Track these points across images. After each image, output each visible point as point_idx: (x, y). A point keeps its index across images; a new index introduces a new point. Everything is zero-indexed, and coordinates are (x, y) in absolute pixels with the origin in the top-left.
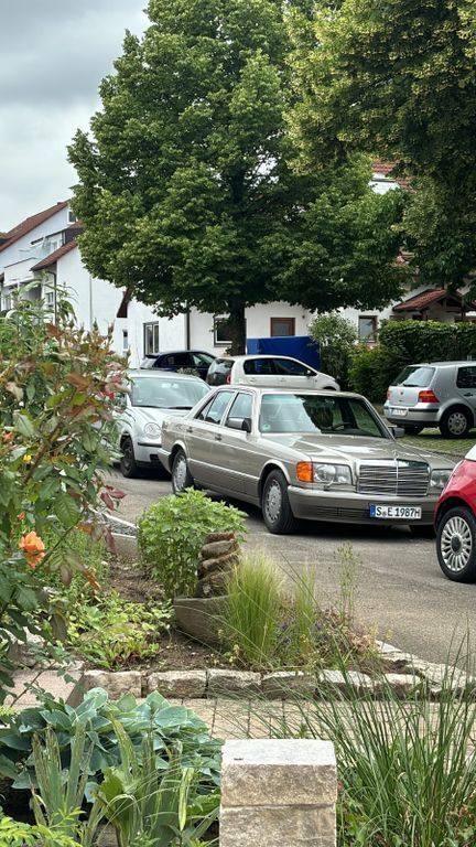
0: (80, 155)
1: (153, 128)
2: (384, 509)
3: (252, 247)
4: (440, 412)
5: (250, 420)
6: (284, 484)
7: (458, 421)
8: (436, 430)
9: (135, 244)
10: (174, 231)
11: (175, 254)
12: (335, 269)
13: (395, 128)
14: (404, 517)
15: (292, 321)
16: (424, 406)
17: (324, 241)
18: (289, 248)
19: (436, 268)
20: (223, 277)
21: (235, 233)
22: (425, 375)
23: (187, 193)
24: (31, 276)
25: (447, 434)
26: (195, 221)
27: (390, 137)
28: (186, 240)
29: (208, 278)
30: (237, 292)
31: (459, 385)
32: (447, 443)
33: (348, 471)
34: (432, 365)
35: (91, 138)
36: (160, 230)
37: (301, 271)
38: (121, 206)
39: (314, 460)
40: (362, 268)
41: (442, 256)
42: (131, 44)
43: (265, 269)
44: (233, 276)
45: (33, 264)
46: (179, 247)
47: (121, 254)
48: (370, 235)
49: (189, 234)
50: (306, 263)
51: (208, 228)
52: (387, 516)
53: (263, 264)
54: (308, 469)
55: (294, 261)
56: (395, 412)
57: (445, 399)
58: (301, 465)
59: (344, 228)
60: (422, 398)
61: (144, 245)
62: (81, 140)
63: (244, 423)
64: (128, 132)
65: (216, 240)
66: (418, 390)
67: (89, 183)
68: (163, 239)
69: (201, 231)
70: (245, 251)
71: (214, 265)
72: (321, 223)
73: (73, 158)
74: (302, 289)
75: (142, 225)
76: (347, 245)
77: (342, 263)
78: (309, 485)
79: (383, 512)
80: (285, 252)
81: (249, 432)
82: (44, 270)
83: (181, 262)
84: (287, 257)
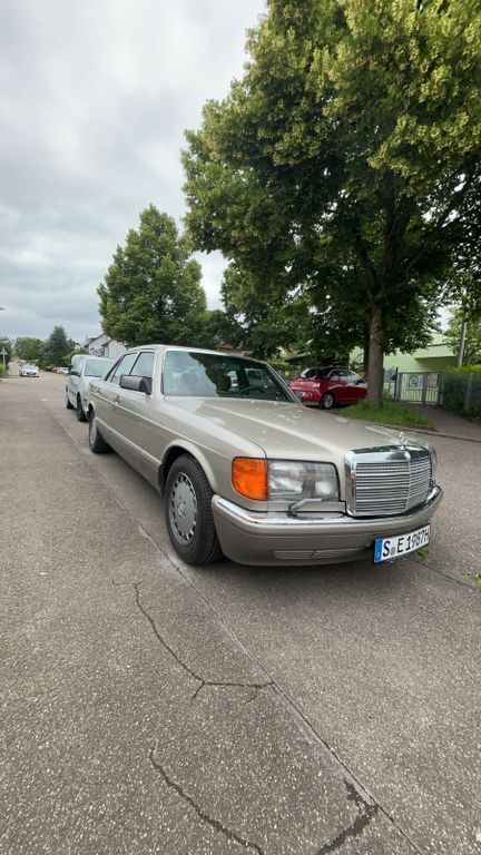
0: (101, 292)
1: (127, 280)
2: (394, 542)
3: (166, 328)
5: (150, 379)
6: (204, 492)
9: (120, 323)
10: (136, 319)
11: (136, 328)
17: (192, 328)
21: (158, 322)
23: (140, 306)
24: (101, 348)
26: (144, 317)
28: (140, 323)
33: (333, 471)
35: (106, 286)
36: (130, 318)
39: (270, 455)
42: (119, 250)
46: (138, 325)
47: (115, 327)
48: (208, 325)
49: (142, 321)
51: (149, 319)
52: (396, 554)
58: (241, 464)
59: (198, 323)
61: (124, 324)
62: (102, 287)
63: (142, 383)
64: (118, 281)
65: (151, 324)
67: (105, 302)
68: (131, 322)
69: (146, 320)
70: (162, 330)
73: (99, 293)
75: (123, 316)
78: (261, 506)
79: (392, 549)
81: (149, 394)
82: (106, 345)
83: (138, 331)
84: (178, 332)
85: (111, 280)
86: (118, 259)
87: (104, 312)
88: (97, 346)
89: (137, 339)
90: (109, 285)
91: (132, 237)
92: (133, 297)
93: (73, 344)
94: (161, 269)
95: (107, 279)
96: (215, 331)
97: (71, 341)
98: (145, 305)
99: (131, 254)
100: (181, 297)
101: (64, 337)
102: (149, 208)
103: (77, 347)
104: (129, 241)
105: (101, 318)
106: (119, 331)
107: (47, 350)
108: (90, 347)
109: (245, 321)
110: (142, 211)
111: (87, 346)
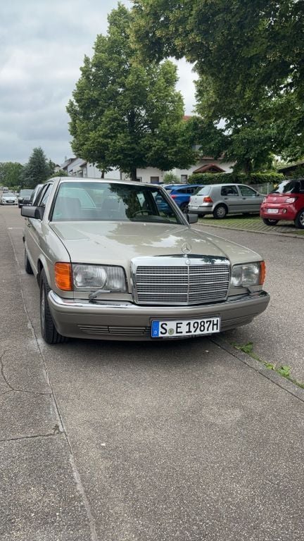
0: (70, 110)
1: (95, 94)
2: (171, 325)
3: (138, 144)
4: (213, 207)
7: (221, 211)
8: (212, 216)
9: (89, 143)
10: (105, 136)
11: (106, 146)
12: (169, 151)
13: (191, 20)
14: (198, 332)
15: (158, 178)
16: (206, 204)
17: (166, 140)
18: (151, 143)
19: (210, 148)
20: (126, 156)
21: (130, 138)
22: (206, 190)
23: (110, 121)
24: (80, 169)
25: (216, 217)
26: (114, 133)
27: (188, 28)
28: (110, 140)
29: (119, 156)
30: (132, 162)
31: (222, 194)
32: (217, 221)
33: (122, 272)
34: (210, 186)
35: (75, 103)
36: (100, 136)
37: (156, 152)
38: (84, 127)
40: (180, 151)
41: (212, 143)
42: (87, 60)
43: (142, 152)
44: (130, 156)
45: (80, 165)
46: (107, 143)
47: (85, 147)
48: (183, 136)
49: (111, 138)
50: (158, 149)
51: (119, 135)
52: (175, 334)
53: (142, 150)
54: (65, 273)
55: (153, 148)
56: (193, 208)
57: (216, 201)
59: (173, 134)
60: (205, 200)
61: (93, 143)
62: (72, 104)
63: (37, 211)
64: (86, 96)
65: (121, 141)
66: (203, 197)
67: (74, 120)
68: (101, 140)
69: (115, 137)
70: (134, 145)
71: (122, 150)
72: (164, 132)
74: (157, 160)
75: (92, 135)
76: (174, 142)
77: (172, 149)
78: (69, 294)
79: (170, 329)
80: (150, 145)
81: (41, 221)
82: (84, 166)
83: (108, 150)
84: (150, 147)
85: (79, 95)
86: (85, 72)
87: (74, 131)
88: (76, 167)
89: (107, 158)
90: (77, 101)
91: (100, 45)
92: (102, 112)
93: (53, 166)
94: (130, 77)
95: (75, 95)
96: (192, 142)
97: (51, 163)
98: (115, 119)
99: (99, 64)
100: (153, 107)
101: (43, 160)
102: (116, 9)
103: (56, 170)
104: (97, 49)
105: (72, 138)
106: (89, 151)
107: (27, 175)
108: (69, 169)
109: (228, 127)
110: (110, 12)
111: (66, 168)
